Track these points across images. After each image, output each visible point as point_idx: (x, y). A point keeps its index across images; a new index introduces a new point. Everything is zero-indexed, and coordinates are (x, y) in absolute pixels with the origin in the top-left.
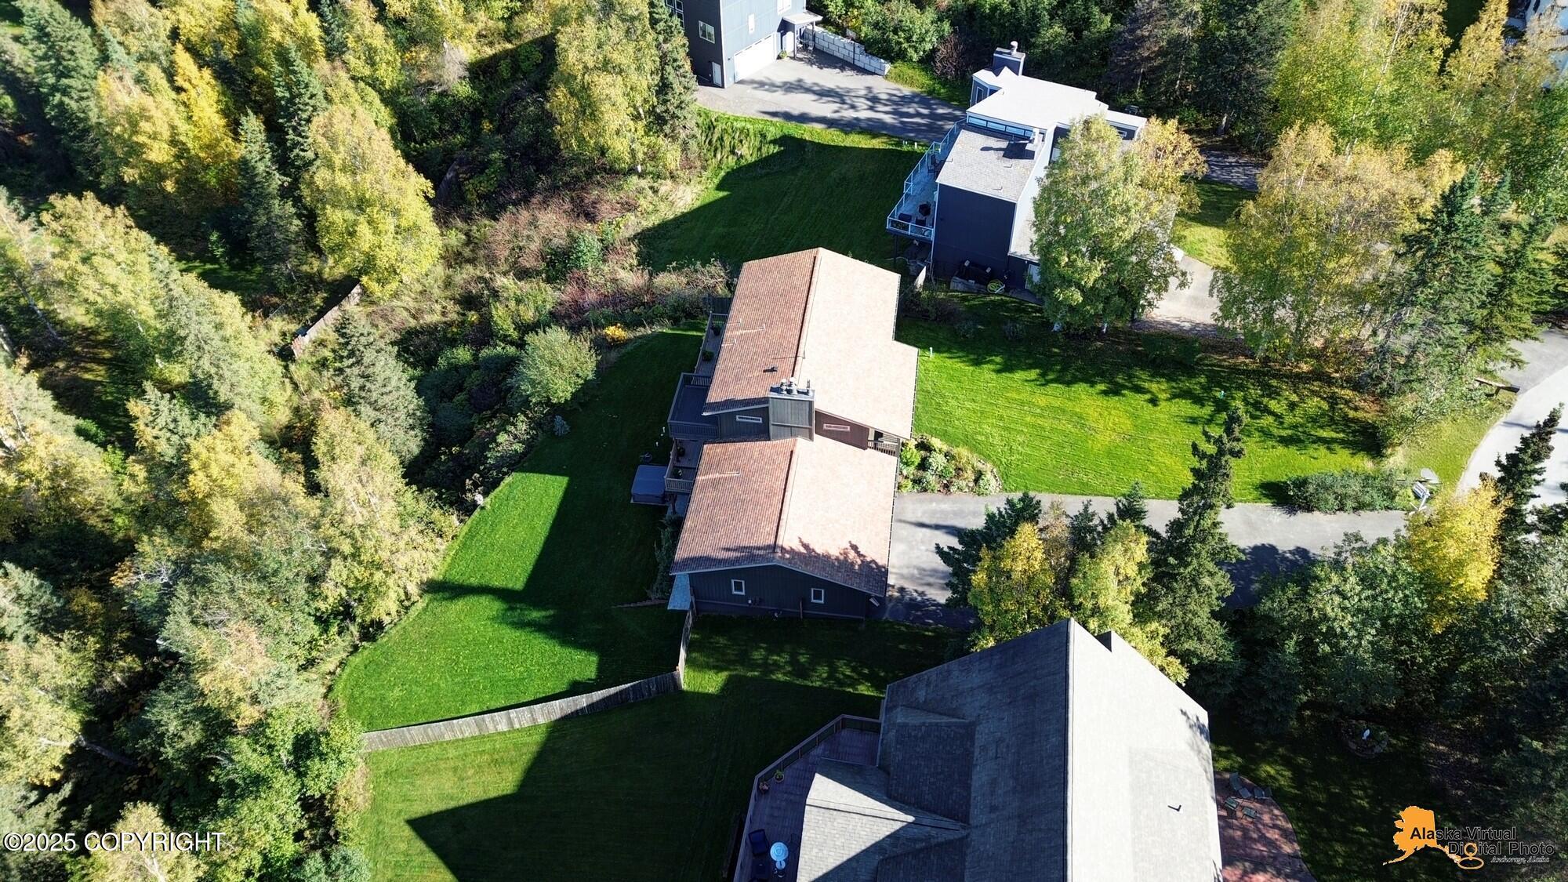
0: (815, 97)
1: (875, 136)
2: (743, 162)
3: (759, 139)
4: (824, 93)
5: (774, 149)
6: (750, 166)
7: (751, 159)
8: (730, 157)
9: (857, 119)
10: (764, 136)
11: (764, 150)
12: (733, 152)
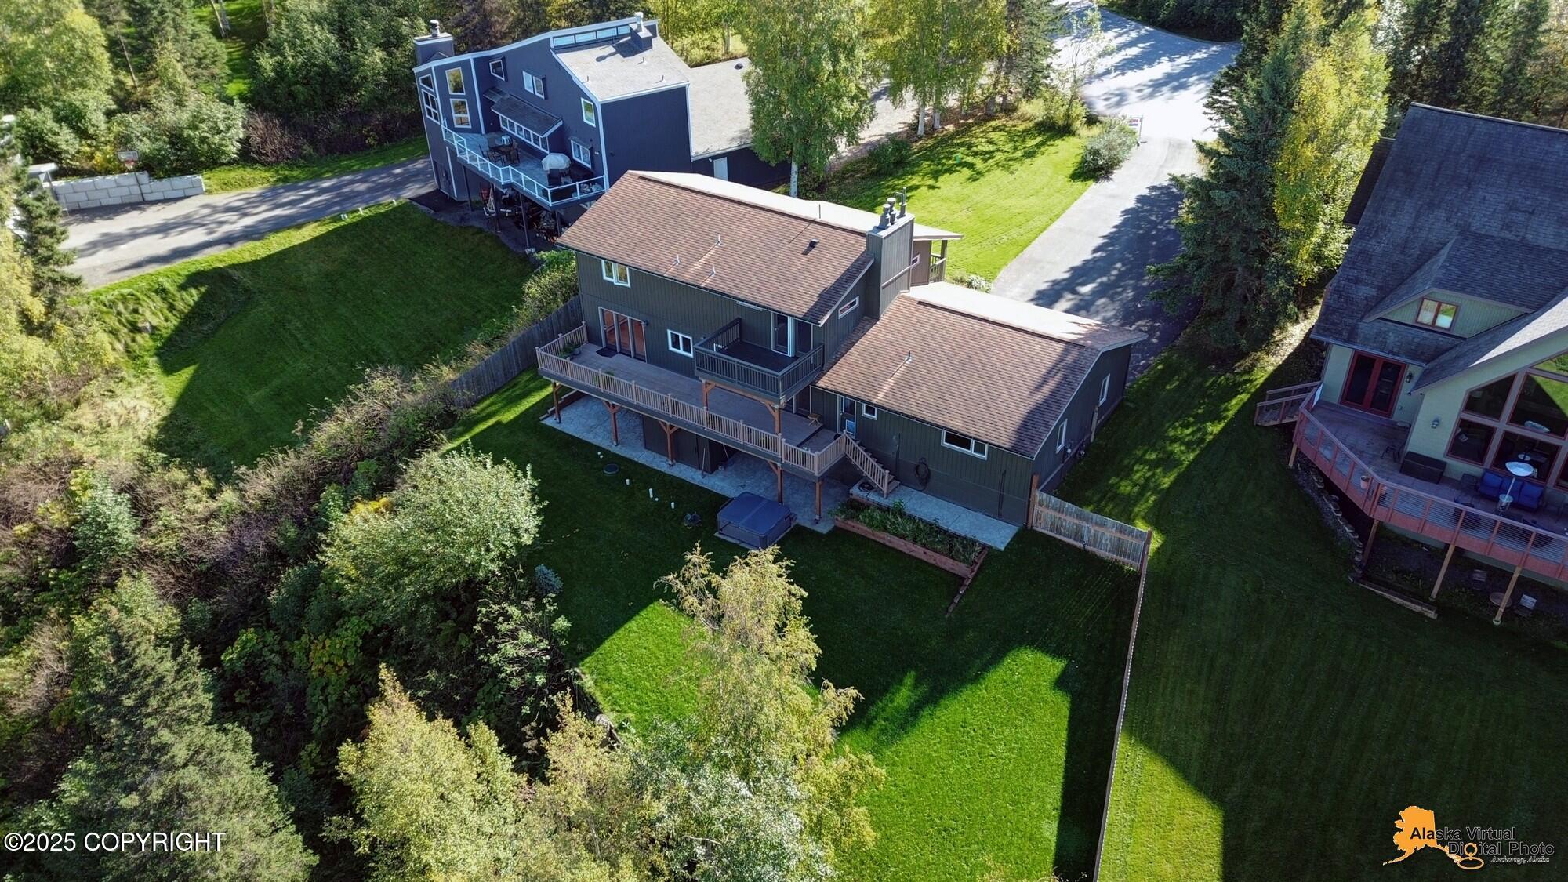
0: (160, 236)
1: (299, 227)
2: (165, 333)
3: (157, 298)
4: (164, 229)
5: (193, 296)
6: (178, 330)
7: (174, 322)
8: (138, 338)
9: (246, 227)
10: (162, 291)
11: (180, 305)
12: (135, 329)
